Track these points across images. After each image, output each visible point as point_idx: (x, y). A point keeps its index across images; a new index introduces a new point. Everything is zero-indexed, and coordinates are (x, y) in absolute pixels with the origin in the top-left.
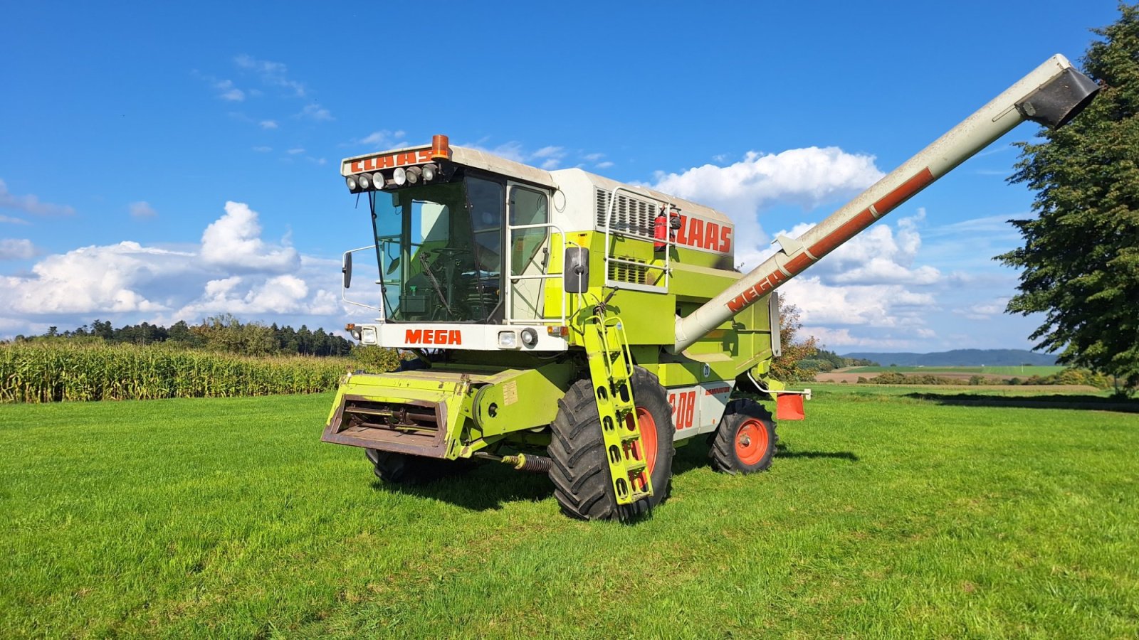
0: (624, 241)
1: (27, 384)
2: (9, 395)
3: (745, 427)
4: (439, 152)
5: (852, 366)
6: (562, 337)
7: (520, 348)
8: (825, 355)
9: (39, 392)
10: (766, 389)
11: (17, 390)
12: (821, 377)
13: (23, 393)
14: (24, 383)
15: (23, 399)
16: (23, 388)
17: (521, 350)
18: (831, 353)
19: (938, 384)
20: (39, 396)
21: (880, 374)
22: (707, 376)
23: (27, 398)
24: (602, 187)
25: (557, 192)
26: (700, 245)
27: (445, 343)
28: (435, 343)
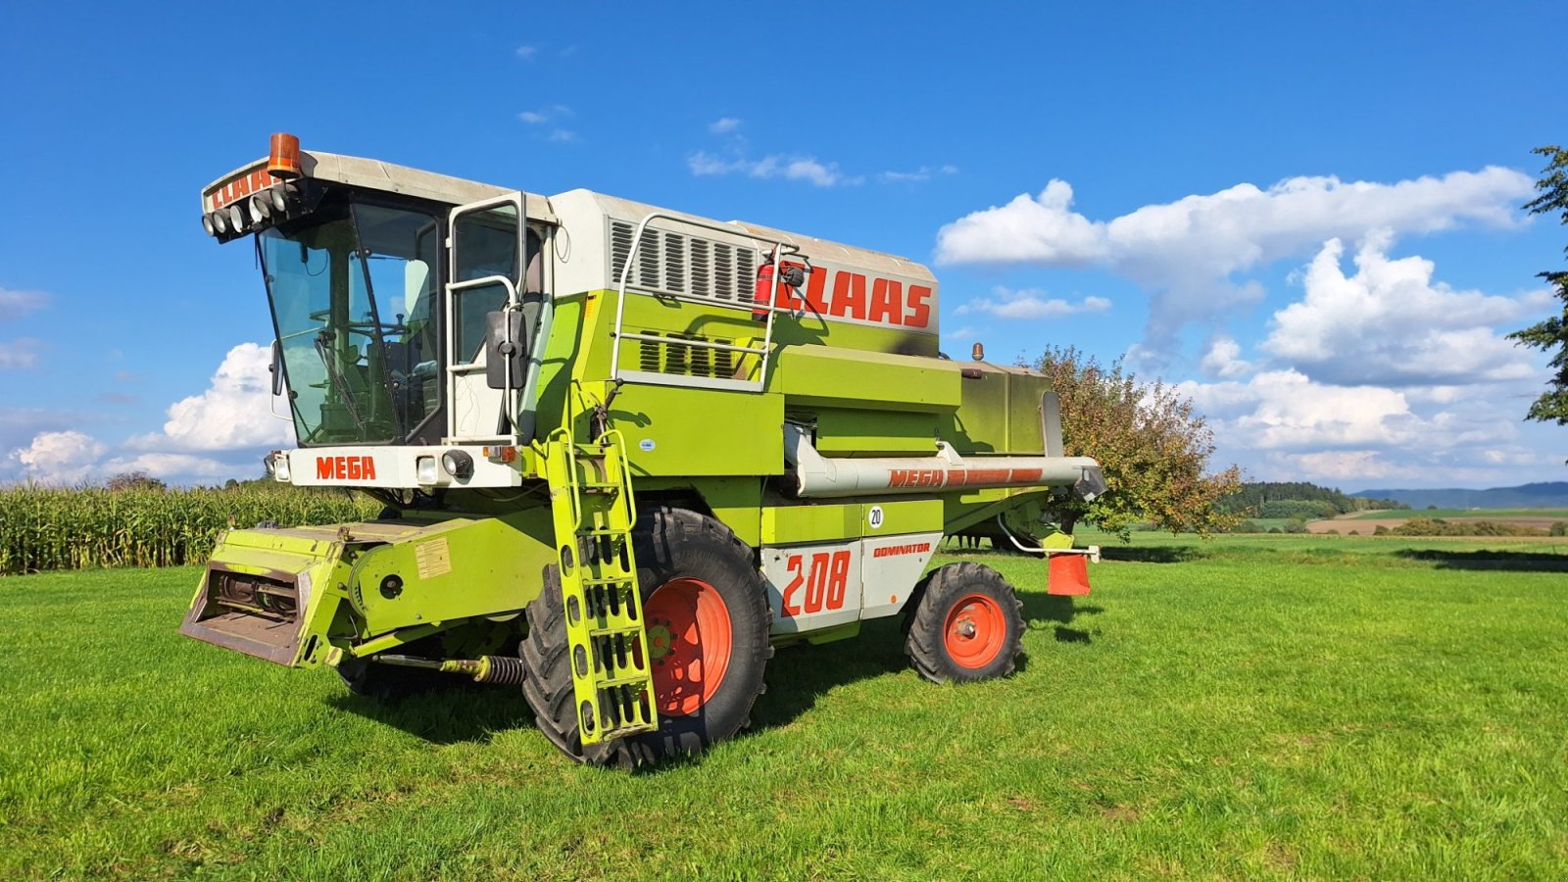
0: (679, 307)
1: (139, 542)
2: (116, 556)
3: (968, 608)
4: (279, 161)
5: (1367, 509)
6: (508, 463)
7: (448, 484)
8: (1325, 494)
9: (155, 553)
10: (1038, 547)
11: (126, 550)
12: (1316, 525)
13: (134, 553)
14: (135, 542)
15: (135, 563)
16: (133, 547)
17: (451, 486)
18: (1333, 491)
19: (1499, 534)
20: (155, 558)
21: (1407, 521)
22: (876, 526)
23: (140, 560)
24: (624, 217)
25: (560, 229)
26: (859, 314)
27: (358, 478)
28: (350, 478)
